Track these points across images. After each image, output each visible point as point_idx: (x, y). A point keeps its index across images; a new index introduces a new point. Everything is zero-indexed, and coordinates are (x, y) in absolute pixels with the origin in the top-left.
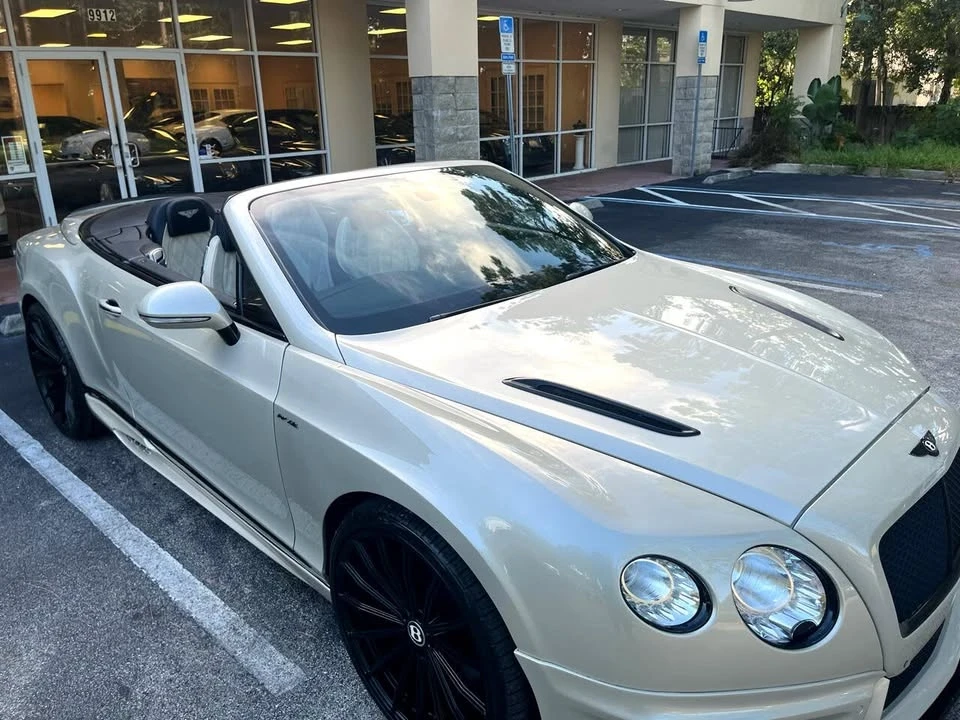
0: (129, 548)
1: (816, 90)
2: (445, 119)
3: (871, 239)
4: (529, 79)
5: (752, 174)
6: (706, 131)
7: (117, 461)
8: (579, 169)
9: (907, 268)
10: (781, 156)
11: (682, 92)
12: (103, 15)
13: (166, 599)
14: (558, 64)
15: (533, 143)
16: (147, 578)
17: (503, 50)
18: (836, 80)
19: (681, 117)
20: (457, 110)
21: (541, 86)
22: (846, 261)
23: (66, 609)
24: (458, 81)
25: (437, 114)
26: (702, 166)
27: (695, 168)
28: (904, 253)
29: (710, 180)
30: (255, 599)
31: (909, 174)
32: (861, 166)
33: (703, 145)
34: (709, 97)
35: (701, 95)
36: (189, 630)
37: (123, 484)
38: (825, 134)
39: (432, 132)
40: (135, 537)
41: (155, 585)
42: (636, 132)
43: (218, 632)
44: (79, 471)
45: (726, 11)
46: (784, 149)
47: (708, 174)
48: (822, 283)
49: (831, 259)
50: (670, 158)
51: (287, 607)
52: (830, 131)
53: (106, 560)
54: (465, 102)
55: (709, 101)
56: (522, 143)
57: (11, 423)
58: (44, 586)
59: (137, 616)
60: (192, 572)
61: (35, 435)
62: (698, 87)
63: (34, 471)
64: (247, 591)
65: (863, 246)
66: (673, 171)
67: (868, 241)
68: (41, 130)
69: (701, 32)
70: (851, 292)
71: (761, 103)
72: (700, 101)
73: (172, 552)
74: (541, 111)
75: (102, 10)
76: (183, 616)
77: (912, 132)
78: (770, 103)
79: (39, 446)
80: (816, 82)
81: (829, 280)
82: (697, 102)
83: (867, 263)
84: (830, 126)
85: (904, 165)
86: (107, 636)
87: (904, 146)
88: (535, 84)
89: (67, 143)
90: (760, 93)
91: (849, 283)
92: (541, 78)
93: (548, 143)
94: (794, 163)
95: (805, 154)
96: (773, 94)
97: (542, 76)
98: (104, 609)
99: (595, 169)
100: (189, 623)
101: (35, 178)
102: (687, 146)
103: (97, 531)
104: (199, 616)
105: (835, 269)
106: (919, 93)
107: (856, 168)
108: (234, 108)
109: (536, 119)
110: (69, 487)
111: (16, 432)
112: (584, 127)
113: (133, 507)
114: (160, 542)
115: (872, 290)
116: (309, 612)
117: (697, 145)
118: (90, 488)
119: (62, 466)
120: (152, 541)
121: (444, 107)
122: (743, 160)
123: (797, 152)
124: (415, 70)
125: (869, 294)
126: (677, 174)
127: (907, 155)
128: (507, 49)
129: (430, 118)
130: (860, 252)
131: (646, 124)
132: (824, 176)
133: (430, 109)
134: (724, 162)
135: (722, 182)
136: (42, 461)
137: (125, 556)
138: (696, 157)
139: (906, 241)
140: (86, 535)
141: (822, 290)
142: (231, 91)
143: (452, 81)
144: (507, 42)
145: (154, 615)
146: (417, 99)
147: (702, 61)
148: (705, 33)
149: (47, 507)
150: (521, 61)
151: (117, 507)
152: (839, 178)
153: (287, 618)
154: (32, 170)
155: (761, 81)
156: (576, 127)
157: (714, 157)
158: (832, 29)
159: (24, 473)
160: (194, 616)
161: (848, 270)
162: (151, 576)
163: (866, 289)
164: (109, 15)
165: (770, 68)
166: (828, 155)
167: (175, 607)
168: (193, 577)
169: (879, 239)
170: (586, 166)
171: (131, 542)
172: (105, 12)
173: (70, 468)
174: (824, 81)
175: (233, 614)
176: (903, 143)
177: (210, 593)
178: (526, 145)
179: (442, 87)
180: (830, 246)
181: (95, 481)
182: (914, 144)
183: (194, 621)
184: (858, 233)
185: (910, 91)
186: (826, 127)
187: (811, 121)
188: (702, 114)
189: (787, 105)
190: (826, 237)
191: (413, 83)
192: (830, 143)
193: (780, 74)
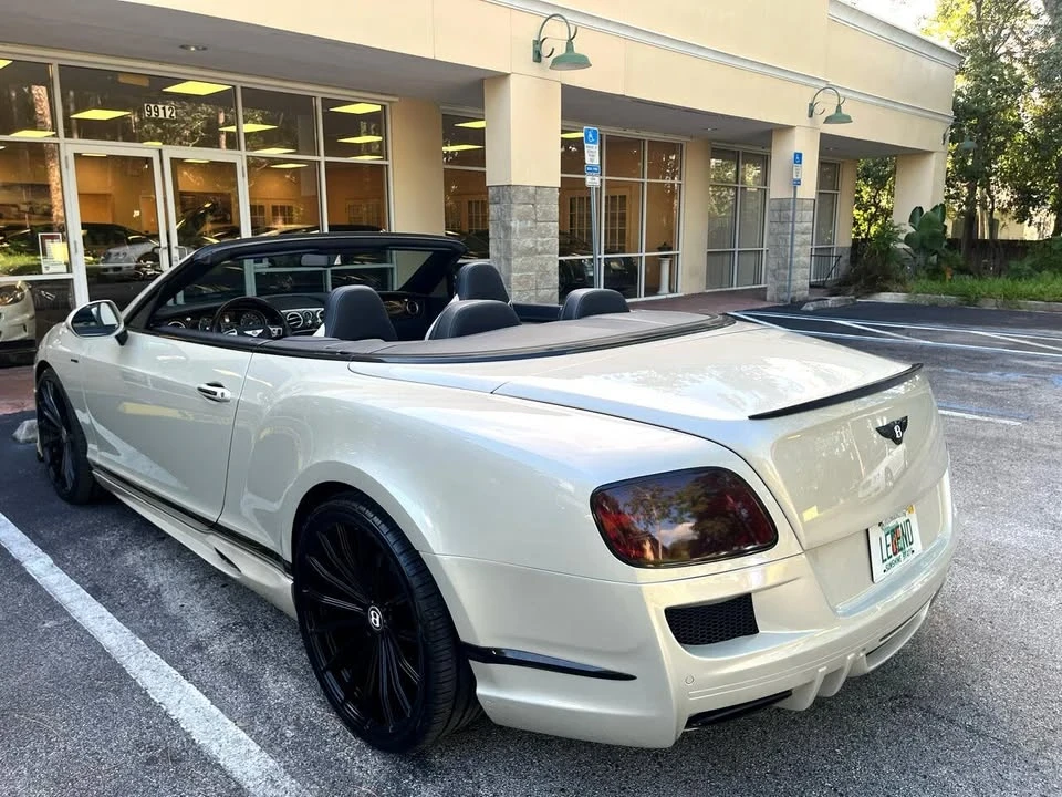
0: (146, 679)
1: (918, 219)
2: (524, 232)
3: (998, 367)
4: (611, 199)
5: (856, 303)
6: (803, 257)
7: (139, 578)
8: (664, 294)
9: (1043, 397)
10: (885, 285)
11: (776, 215)
12: (161, 111)
13: (188, 741)
14: (643, 183)
15: (614, 265)
16: (166, 715)
17: (587, 161)
18: (941, 209)
19: (776, 240)
20: (536, 221)
21: (623, 206)
22: (974, 388)
23: (65, 749)
24: (539, 192)
25: (515, 224)
26: (799, 293)
27: (792, 295)
28: (1039, 383)
29: (810, 307)
30: (299, 744)
31: (1029, 307)
32: (974, 296)
33: (800, 271)
34: (806, 220)
35: (797, 219)
36: (215, 780)
37: (143, 605)
38: (931, 264)
39: (509, 244)
40: (155, 667)
41: (175, 724)
42: (727, 258)
43: (251, 784)
44: (93, 589)
45: (821, 134)
46: (887, 278)
47: (806, 301)
48: (951, 409)
49: (956, 386)
50: (763, 286)
51: (340, 755)
52: (935, 261)
53: (117, 692)
54: (545, 214)
55: (806, 225)
56: (603, 265)
57: (19, 534)
58: (40, 720)
59: (151, 761)
60: (222, 710)
61: (45, 548)
62: (794, 209)
63: (41, 588)
64: (289, 734)
65: (991, 374)
66: (768, 298)
67: (994, 369)
68: (84, 237)
69: (796, 154)
70: (986, 419)
71: (858, 234)
72: (796, 225)
73: (199, 685)
74: (623, 234)
75: (160, 107)
76: (208, 762)
77: (1027, 264)
78: (867, 235)
79: (48, 560)
80: (918, 211)
81: (958, 407)
82: (793, 226)
83: (998, 390)
84: (935, 257)
85: (1020, 296)
86: (113, 782)
87: (1020, 278)
88: (618, 204)
89: (110, 254)
90: (856, 223)
91: (981, 410)
92: (623, 198)
93: (630, 265)
94: (898, 292)
95: (910, 284)
96: (870, 225)
97: (625, 196)
98: (111, 750)
99: (681, 294)
100: (216, 772)
101: (72, 279)
102: (782, 271)
103: (110, 657)
104: (230, 764)
105: (963, 396)
106: (1030, 225)
107: (969, 299)
108: (291, 223)
109: (617, 240)
110: (79, 607)
111: (23, 544)
112: (670, 249)
113: (154, 631)
114: (185, 674)
115: (1010, 418)
116: (366, 761)
117: (793, 270)
118: (104, 609)
119: (73, 583)
120: (175, 672)
121: (523, 217)
122: (843, 288)
123: (900, 281)
124: (492, 179)
125: (1007, 422)
126: (773, 301)
127: (1024, 286)
128: (591, 160)
129: (507, 229)
130: (986, 380)
131: (737, 249)
132: (934, 306)
133: (507, 219)
134: (822, 290)
135: (822, 309)
136: (51, 577)
137: (141, 689)
138: (793, 283)
139: (1036, 370)
140: (95, 663)
141: (953, 417)
142: (290, 208)
143: (532, 191)
144: (592, 155)
145: (172, 761)
146: (493, 210)
147: (798, 182)
148: (800, 155)
149: (51, 629)
150: (604, 178)
151: (135, 631)
152: (950, 308)
153: (339, 769)
154: (69, 270)
155: (856, 212)
156: (660, 249)
157: (811, 286)
158: (934, 156)
159: (28, 590)
160: (222, 763)
161: (976, 397)
162: (171, 713)
163: (1003, 416)
164: (168, 113)
165: (866, 198)
166: (935, 285)
167: (199, 751)
168: (222, 716)
169: (1005, 368)
170: (671, 291)
171: (149, 672)
172: (164, 109)
173: (82, 585)
174: (927, 209)
175: (271, 762)
176: (1017, 275)
177: (243, 735)
178: (607, 267)
179: (521, 197)
180: (954, 373)
181: (110, 602)
182: (1031, 275)
183: (222, 770)
184: (982, 362)
185: (1021, 222)
186: (932, 258)
187: (915, 251)
188: (798, 239)
189: (887, 235)
190: (947, 364)
191: (490, 191)
192: (935, 273)
193: (877, 205)
